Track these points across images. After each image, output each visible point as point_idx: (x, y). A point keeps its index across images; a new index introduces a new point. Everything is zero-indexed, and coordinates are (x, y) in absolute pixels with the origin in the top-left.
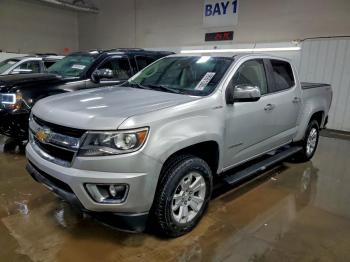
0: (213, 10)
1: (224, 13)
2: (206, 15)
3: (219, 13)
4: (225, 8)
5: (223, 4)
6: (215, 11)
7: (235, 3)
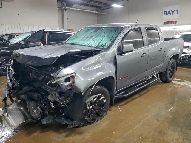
0: (167, 13)
1: (173, 14)
2: (164, 15)
3: (170, 14)
4: (173, 12)
5: (172, 11)
6: (168, 14)
7: (178, 10)
